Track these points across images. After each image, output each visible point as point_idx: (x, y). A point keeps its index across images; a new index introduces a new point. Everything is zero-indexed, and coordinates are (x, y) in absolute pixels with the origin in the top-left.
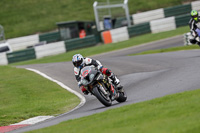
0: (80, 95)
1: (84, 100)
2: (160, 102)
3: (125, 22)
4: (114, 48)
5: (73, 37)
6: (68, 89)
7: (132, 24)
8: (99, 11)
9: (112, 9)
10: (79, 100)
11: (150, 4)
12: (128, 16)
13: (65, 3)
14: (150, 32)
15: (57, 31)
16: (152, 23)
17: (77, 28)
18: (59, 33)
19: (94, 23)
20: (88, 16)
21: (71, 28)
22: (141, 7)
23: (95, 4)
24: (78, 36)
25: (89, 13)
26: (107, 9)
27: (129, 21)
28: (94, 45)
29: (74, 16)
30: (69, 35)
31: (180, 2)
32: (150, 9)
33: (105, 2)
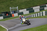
0: (7, 29)
1: (8, 30)
2: (26, 30)
3: (17, 12)
4: (15, 18)
5: (5, 15)
6: (4, 27)
7: (19, 12)
8: (11, 9)
9: (14, 9)
10: (7, 30)
11: (23, 8)
12: (18, 11)
13: (3, 7)
14: (23, 14)
15: (1, 14)
16: (24, 12)
17: (6, 13)
18: (2, 14)
19: (10, 12)
21: (4, 13)
22: (21, 8)
23: (10, 8)
25: (9, 10)
26: (13, 9)
27: (18, 12)
28: (10, 17)
29: (5, 10)
31: (30, 7)
32: (23, 9)
33: (12, 7)
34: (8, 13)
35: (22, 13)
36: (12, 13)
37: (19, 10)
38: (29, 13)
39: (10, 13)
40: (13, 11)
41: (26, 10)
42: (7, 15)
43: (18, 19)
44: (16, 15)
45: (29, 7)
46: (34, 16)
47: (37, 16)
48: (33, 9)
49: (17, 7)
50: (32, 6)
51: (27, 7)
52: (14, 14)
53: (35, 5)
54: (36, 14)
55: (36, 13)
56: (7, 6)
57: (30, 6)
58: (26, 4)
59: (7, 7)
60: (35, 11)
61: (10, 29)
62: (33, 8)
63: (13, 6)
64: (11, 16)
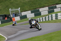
0: (5, 37)
1: (7, 39)
2: (30, 39)
3: (19, 15)
5: (3, 19)
6: (2, 35)
7: (21, 15)
8: (11, 11)
9: (15, 11)
10: (5, 39)
11: (27, 9)
12: (20, 13)
13: (1, 9)
14: (27, 18)
16: (27, 15)
17: (4, 17)
19: (10, 15)
20: (8, 13)
21: (3, 17)
22: (24, 10)
23: (10, 9)
24: (5, 19)
25: (8, 12)
26: (14, 11)
28: (10, 22)
29: (4, 13)
30: (2, 19)
31: (36, 9)
32: (27, 11)
33: (13, 9)
34: (7, 16)
35: (25, 17)
36: (12, 16)
37: (22, 13)
38: (35, 16)
39: (10, 17)
40: (13, 14)
41: (30, 13)
42: (6, 19)
43: (21, 25)
44: (17, 19)
45: (34, 9)
46: (41, 21)
47: (44, 20)
48: (40, 11)
49: (19, 8)
50: (39, 6)
51: (32, 8)
52: (15, 18)
53: (42, 6)
54: (44, 18)
55: (43, 16)
56: (6, 7)
57: (36, 7)
58: (31, 4)
59: (6, 9)
60: (42, 14)
61: (9, 37)
62: (40, 9)
63: (14, 7)
64: (11, 20)
